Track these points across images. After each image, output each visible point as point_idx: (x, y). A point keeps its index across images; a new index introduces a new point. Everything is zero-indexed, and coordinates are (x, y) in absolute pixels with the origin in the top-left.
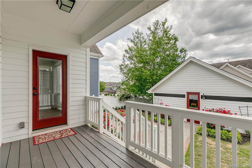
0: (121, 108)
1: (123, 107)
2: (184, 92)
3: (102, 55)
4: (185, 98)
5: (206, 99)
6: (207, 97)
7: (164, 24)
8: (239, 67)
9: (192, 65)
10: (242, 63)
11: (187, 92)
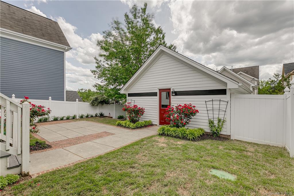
0: (95, 116)
1: (99, 114)
2: (157, 89)
3: (69, 47)
4: (157, 96)
5: (176, 95)
6: (176, 93)
7: (144, 10)
8: (241, 73)
9: (164, 56)
10: (245, 70)
11: (160, 90)
